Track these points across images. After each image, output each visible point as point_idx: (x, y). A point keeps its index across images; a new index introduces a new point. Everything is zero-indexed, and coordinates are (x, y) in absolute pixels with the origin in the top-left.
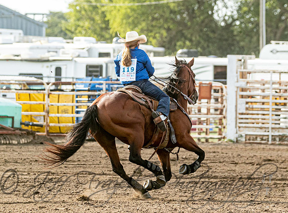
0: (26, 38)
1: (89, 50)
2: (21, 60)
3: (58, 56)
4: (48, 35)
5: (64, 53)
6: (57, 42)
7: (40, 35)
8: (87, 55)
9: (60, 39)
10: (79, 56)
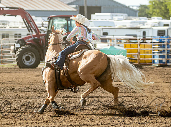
0: (129, 18)
1: (159, 23)
2: (127, 28)
3: (144, 26)
4: (139, 16)
5: (147, 25)
6: (143, 19)
7: (136, 16)
8: (158, 25)
9: (145, 18)
10: (154, 26)
